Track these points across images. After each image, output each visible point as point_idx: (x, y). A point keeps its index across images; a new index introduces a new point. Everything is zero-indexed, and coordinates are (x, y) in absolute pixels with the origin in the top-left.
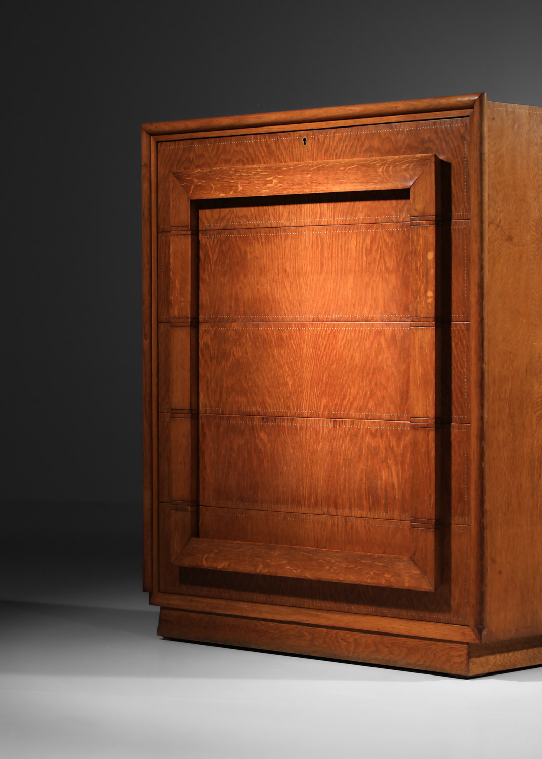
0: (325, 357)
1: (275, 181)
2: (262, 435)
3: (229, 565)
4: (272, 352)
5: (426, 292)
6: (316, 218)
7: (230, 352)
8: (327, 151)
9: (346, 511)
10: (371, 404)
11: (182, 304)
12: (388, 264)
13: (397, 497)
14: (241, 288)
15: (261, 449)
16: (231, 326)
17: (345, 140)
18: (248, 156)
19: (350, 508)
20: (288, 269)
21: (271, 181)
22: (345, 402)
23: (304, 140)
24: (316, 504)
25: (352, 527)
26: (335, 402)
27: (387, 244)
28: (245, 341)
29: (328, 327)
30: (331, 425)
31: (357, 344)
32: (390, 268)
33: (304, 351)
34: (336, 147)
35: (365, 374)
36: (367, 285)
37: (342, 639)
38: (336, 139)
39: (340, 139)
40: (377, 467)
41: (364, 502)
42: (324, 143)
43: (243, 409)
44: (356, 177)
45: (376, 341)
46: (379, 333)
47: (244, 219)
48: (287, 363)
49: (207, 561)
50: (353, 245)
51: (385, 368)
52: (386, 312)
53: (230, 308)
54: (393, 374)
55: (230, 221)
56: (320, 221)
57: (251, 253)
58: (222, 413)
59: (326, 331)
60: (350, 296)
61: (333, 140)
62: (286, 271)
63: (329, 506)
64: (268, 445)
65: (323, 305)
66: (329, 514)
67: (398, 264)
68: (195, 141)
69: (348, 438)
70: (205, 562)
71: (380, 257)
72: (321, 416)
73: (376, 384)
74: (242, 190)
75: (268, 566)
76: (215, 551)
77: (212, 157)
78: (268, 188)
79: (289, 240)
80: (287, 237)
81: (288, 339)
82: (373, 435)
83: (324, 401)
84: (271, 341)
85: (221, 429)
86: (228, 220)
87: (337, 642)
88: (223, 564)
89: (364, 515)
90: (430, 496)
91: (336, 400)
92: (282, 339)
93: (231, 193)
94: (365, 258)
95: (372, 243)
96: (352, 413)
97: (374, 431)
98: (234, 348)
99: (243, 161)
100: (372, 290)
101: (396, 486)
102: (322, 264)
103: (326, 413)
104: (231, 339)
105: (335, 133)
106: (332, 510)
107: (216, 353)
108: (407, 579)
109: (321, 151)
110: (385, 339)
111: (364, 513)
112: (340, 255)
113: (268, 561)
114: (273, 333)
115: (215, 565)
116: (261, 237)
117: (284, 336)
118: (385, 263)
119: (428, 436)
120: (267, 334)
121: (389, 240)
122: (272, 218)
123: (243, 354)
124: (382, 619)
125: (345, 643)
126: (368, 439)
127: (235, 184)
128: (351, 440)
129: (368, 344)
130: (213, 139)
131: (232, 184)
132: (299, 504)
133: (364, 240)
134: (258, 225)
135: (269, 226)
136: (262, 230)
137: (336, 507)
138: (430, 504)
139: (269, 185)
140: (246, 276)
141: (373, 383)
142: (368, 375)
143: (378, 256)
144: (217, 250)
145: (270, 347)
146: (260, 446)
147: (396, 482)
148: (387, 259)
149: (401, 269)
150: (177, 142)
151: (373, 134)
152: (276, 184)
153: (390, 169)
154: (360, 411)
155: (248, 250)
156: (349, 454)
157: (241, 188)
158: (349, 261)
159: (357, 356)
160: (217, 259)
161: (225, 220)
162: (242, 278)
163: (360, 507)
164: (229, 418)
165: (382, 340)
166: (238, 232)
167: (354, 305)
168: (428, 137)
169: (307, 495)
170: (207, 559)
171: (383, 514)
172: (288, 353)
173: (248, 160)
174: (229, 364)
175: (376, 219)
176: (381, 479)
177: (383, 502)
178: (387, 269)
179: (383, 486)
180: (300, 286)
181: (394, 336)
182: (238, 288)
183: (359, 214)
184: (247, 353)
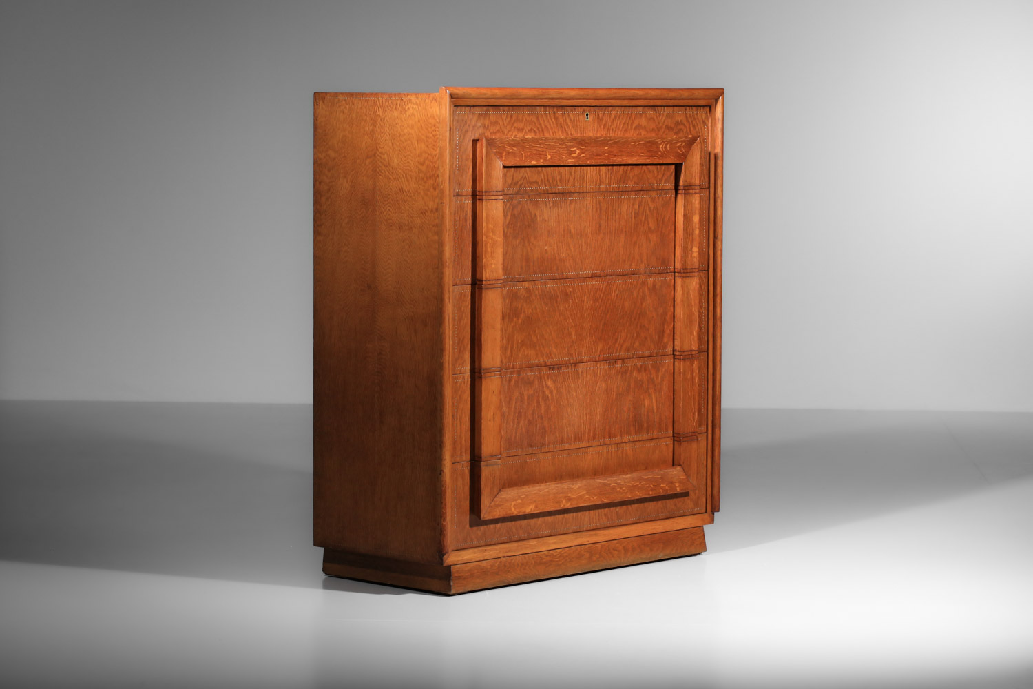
0: (601, 308)
1: (578, 151)
2: (549, 383)
3: (536, 507)
4: (558, 306)
5: (692, 248)
6: (596, 185)
7: (521, 309)
8: (605, 126)
9: (617, 440)
10: (637, 344)
11: (493, 266)
12: (651, 225)
13: (656, 420)
14: (531, 249)
15: (548, 397)
16: (522, 285)
17: (619, 118)
18: (539, 126)
19: (621, 436)
20: (572, 230)
21: (574, 152)
22: (617, 345)
23: (587, 115)
24: (594, 438)
25: (623, 451)
26: (609, 346)
27: (650, 208)
28: (534, 298)
29: (605, 281)
30: (607, 367)
31: (627, 294)
32: (653, 228)
33: (585, 303)
34: (612, 123)
35: (633, 319)
36: (635, 243)
37: (613, 549)
38: (613, 116)
39: (615, 117)
40: (642, 397)
41: (632, 428)
42: (603, 119)
43: (532, 361)
44: (643, 151)
45: (641, 290)
46: (644, 283)
47: (535, 185)
48: (571, 315)
49: (515, 509)
50: (624, 209)
51: (647, 312)
52: (648, 265)
53: (522, 268)
54: (653, 317)
55: (523, 186)
56: (599, 188)
57: (540, 216)
58: (513, 368)
59: (603, 285)
60: (622, 253)
61: (610, 117)
62: (570, 232)
63: (604, 438)
64: (555, 392)
65: (600, 262)
66: (604, 444)
67: (658, 224)
68: (490, 108)
69: (620, 376)
70: (513, 509)
71: (645, 219)
72: (597, 359)
73: (641, 326)
74: (551, 159)
75: (570, 499)
76: (523, 497)
77: (506, 125)
78: (573, 158)
79: (574, 204)
80: (571, 201)
81: (572, 294)
82: (639, 371)
83: (600, 346)
84: (558, 296)
85: (513, 382)
86: (521, 185)
87: (610, 553)
88: (530, 507)
89: (631, 440)
90: (694, 414)
91: (610, 343)
92: (567, 294)
93: (542, 161)
94: (633, 220)
95: (639, 206)
96: (622, 354)
97: (639, 367)
98: (525, 305)
99: (535, 131)
100: (639, 247)
101: (655, 411)
102: (600, 226)
103: (602, 356)
104: (522, 297)
105: (611, 111)
106: (607, 440)
107: (508, 311)
108: (677, 485)
109: (600, 126)
110: (648, 288)
111: (631, 438)
112: (614, 217)
113: (569, 495)
114: (559, 290)
115: (523, 510)
116: (549, 201)
117: (568, 291)
118: (648, 224)
119: (693, 365)
120: (553, 290)
121: (652, 205)
122: (559, 184)
123: (532, 310)
124: (646, 524)
125: (616, 552)
126: (635, 374)
127: (544, 153)
128: (622, 376)
129: (635, 294)
130: (507, 108)
131: (541, 153)
132: (580, 440)
133: (633, 205)
134: (547, 190)
135: (557, 191)
136: (550, 195)
137: (610, 437)
138: (694, 419)
139: (574, 155)
140: (536, 238)
141: (639, 326)
142: (635, 319)
143: (643, 219)
144: (509, 214)
145: (557, 302)
146: (547, 393)
147: (655, 407)
148: (650, 220)
149: (660, 229)
150: (472, 108)
151: (641, 114)
152: (579, 154)
153: (668, 146)
154: (628, 351)
155: (538, 214)
156: (621, 389)
157: (549, 157)
158: (621, 222)
159: (627, 304)
160: (509, 222)
161: (518, 185)
162: (532, 240)
163: (629, 433)
164: (519, 372)
165: (646, 289)
166: (529, 197)
167: (625, 261)
168: (681, 121)
169: (587, 430)
170: (515, 505)
171: (645, 436)
172: (572, 307)
173: (539, 130)
174: (520, 321)
175: (642, 187)
176: (644, 406)
177: (645, 425)
178: (650, 228)
179: (646, 413)
180: (582, 246)
181: (654, 286)
182: (529, 249)
183: (629, 182)
184: (536, 309)
